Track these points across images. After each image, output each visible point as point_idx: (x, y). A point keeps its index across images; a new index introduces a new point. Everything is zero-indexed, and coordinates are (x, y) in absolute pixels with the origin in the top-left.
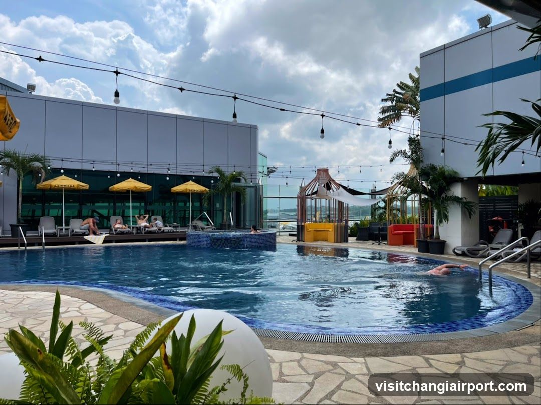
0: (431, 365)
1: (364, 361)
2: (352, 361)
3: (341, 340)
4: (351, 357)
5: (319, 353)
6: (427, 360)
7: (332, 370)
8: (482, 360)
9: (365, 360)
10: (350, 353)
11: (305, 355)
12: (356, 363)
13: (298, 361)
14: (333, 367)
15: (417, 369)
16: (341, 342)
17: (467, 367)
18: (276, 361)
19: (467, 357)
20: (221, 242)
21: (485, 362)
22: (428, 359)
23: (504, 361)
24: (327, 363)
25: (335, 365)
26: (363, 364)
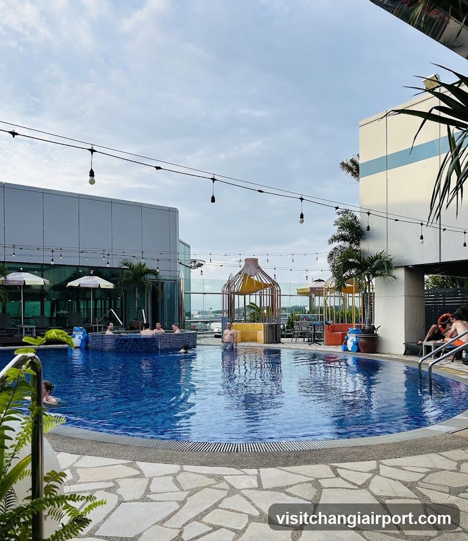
0: (338, 475)
1: (257, 473)
2: (244, 473)
3: (237, 449)
4: (243, 468)
5: (204, 465)
6: (334, 469)
7: (214, 484)
8: (399, 468)
9: (259, 471)
10: (243, 463)
11: (186, 467)
12: (247, 475)
13: (174, 476)
14: (216, 481)
15: (319, 480)
16: (237, 451)
17: (381, 476)
18: (147, 476)
19: (383, 464)
20: (129, 344)
21: (403, 469)
22: (337, 467)
23: (427, 468)
24: (210, 476)
25: (220, 478)
26: (255, 476)
